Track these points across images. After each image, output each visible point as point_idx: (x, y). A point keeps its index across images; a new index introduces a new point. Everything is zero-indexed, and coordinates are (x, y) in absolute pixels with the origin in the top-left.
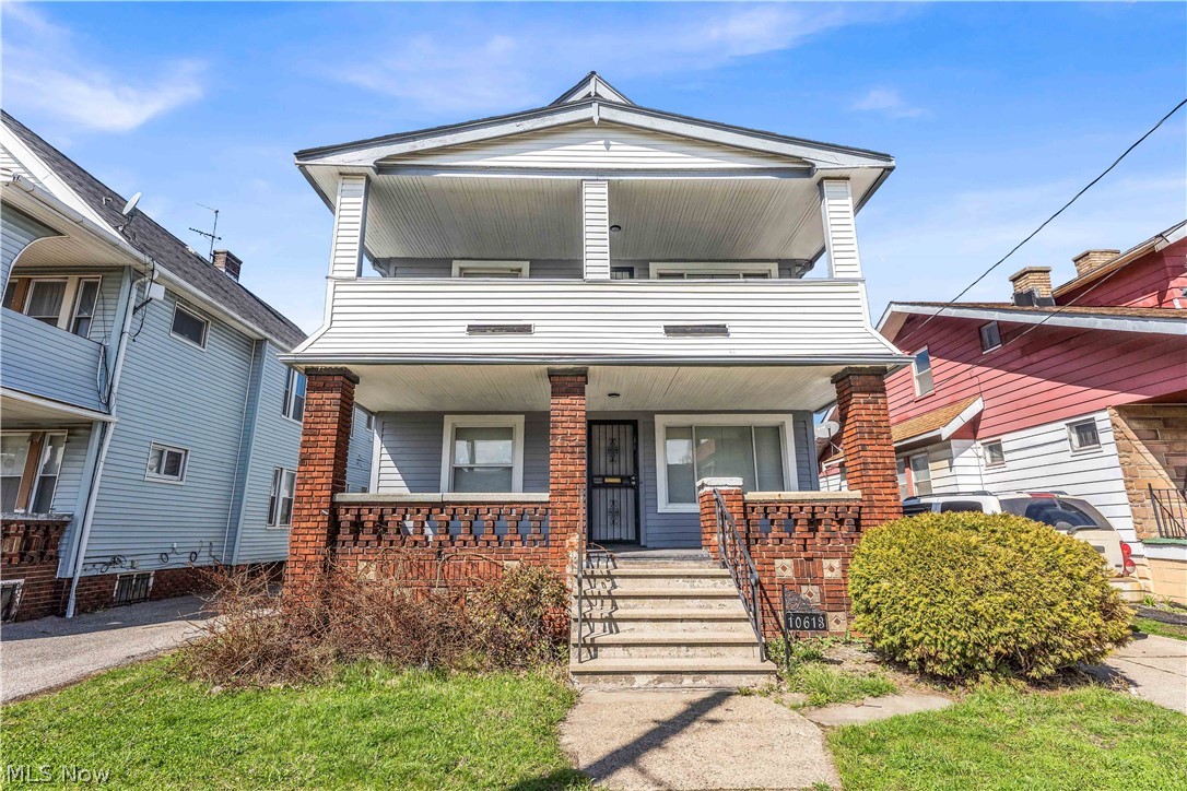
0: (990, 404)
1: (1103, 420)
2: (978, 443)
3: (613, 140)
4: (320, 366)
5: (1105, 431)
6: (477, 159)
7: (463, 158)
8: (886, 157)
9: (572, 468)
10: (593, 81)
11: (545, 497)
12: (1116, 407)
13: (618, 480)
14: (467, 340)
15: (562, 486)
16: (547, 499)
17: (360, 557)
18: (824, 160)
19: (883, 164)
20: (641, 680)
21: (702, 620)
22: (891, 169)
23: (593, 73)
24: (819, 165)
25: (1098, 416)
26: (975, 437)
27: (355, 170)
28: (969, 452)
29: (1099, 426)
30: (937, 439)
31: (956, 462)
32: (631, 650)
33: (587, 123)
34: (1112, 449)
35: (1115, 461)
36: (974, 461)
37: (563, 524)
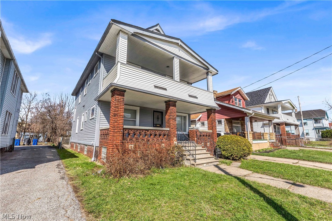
0: (203, 115)
1: (223, 120)
2: (200, 122)
3: (180, 50)
4: (119, 88)
5: (223, 122)
6: (155, 42)
7: (152, 40)
8: (218, 71)
9: (174, 123)
10: (158, 26)
11: (168, 129)
12: (225, 119)
13: (159, 126)
14: (154, 89)
15: (173, 127)
16: (169, 130)
17: (129, 143)
18: (211, 69)
19: (217, 72)
20: (205, 165)
21: (204, 154)
22: (217, 73)
23: (159, 24)
24: (210, 69)
25: (222, 120)
26: (199, 121)
27: (126, 31)
28: (198, 124)
29: (222, 121)
30: (195, 121)
31: (197, 125)
32: (199, 160)
33: (177, 44)
34: (224, 125)
35: (224, 127)
36: (199, 125)
37: (173, 135)
